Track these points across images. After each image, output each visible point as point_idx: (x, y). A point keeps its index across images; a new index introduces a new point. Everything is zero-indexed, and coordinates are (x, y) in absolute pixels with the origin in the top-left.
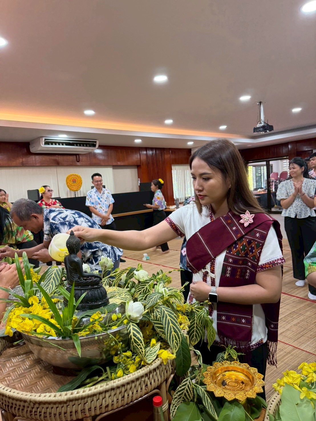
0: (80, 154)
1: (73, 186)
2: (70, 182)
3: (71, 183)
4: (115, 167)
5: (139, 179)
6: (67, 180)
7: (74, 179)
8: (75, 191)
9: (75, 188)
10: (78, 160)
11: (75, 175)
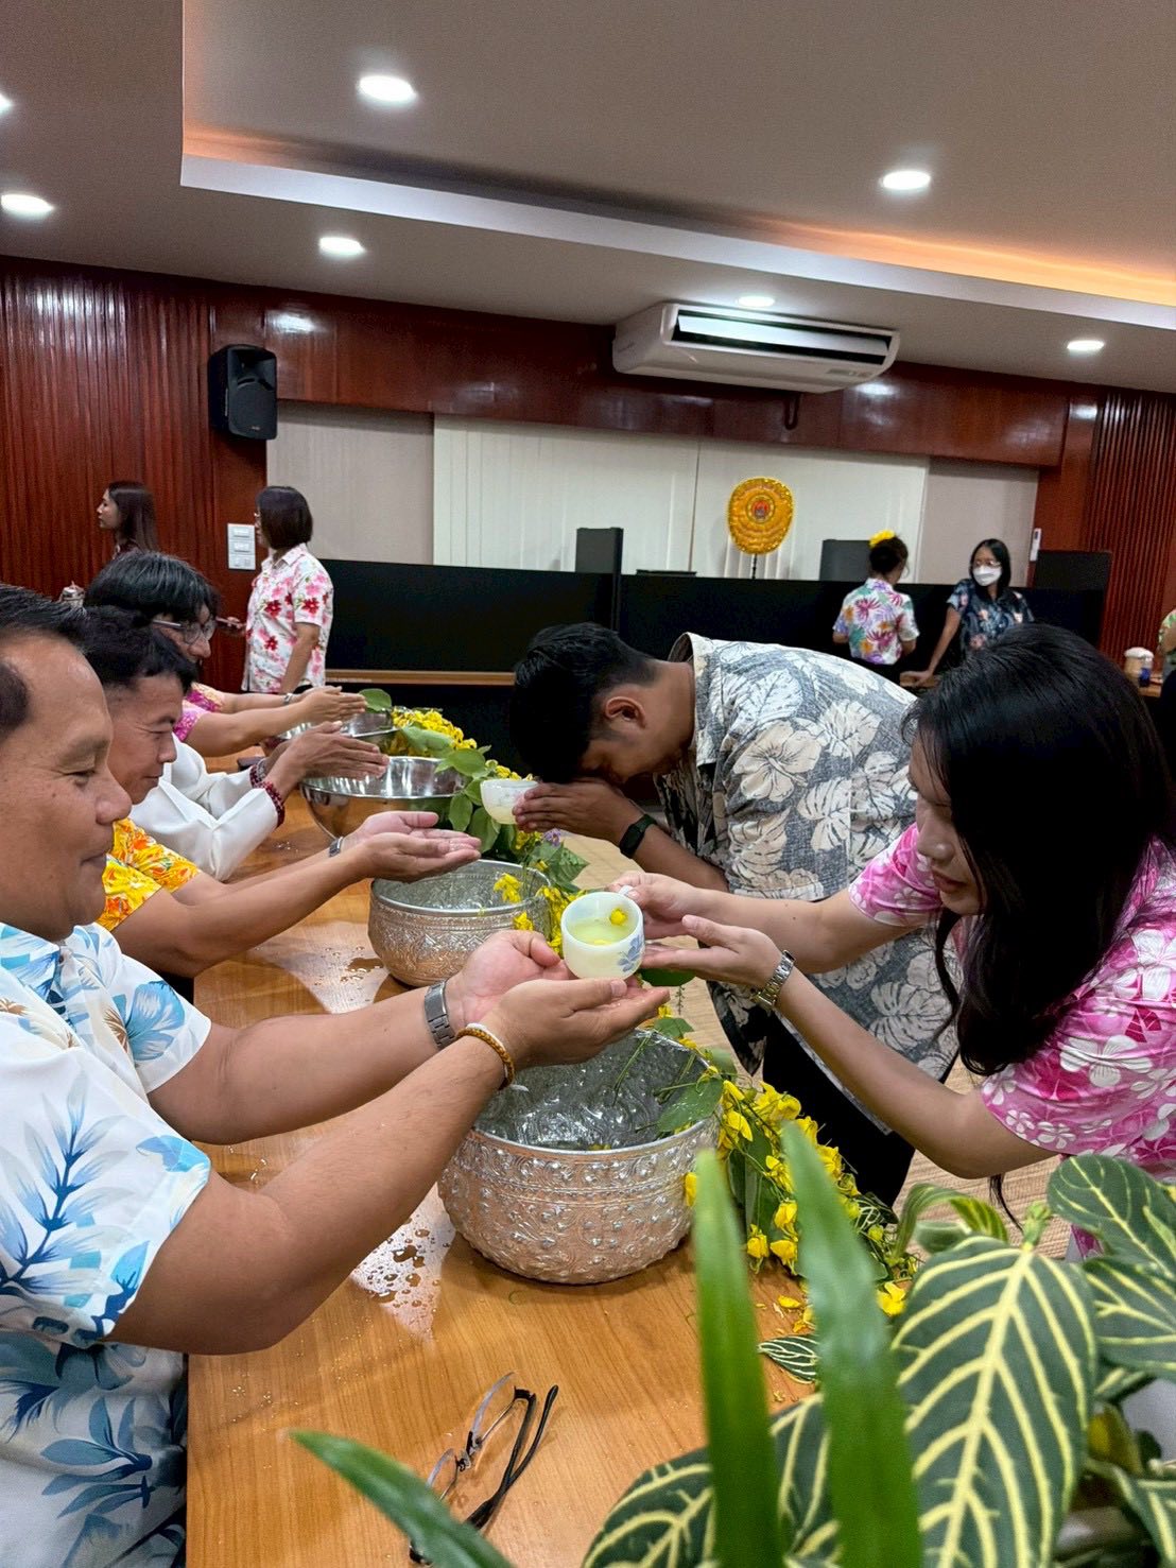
0: (806, 394)
1: (752, 529)
2: (744, 513)
3: (746, 515)
4: (939, 464)
5: (1039, 531)
6: (732, 500)
7: (761, 501)
8: (757, 553)
9: (756, 541)
10: (791, 421)
11: (770, 484)
